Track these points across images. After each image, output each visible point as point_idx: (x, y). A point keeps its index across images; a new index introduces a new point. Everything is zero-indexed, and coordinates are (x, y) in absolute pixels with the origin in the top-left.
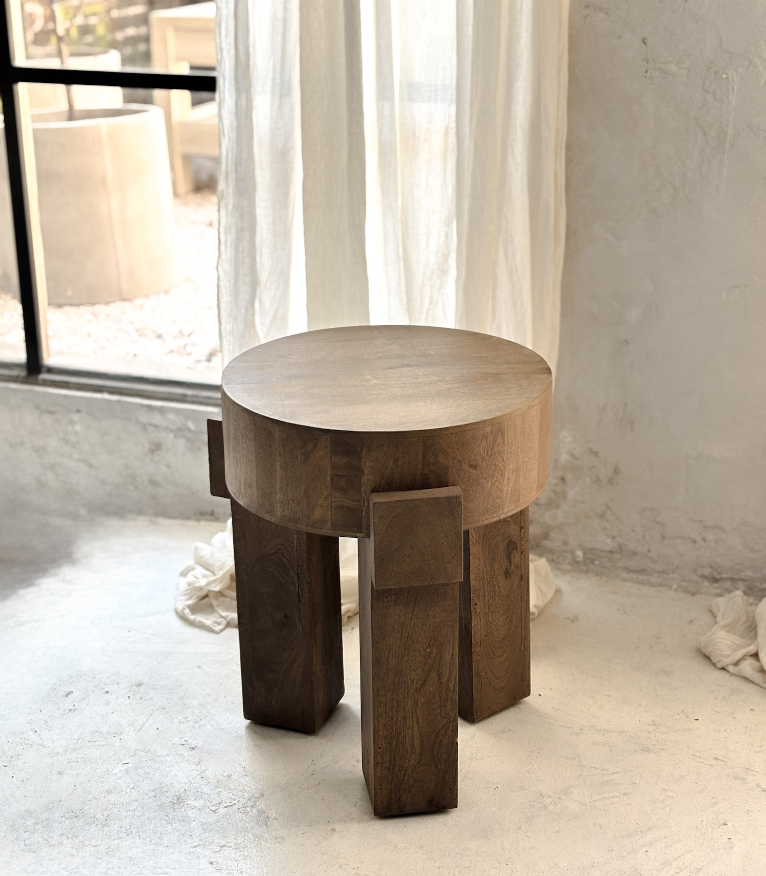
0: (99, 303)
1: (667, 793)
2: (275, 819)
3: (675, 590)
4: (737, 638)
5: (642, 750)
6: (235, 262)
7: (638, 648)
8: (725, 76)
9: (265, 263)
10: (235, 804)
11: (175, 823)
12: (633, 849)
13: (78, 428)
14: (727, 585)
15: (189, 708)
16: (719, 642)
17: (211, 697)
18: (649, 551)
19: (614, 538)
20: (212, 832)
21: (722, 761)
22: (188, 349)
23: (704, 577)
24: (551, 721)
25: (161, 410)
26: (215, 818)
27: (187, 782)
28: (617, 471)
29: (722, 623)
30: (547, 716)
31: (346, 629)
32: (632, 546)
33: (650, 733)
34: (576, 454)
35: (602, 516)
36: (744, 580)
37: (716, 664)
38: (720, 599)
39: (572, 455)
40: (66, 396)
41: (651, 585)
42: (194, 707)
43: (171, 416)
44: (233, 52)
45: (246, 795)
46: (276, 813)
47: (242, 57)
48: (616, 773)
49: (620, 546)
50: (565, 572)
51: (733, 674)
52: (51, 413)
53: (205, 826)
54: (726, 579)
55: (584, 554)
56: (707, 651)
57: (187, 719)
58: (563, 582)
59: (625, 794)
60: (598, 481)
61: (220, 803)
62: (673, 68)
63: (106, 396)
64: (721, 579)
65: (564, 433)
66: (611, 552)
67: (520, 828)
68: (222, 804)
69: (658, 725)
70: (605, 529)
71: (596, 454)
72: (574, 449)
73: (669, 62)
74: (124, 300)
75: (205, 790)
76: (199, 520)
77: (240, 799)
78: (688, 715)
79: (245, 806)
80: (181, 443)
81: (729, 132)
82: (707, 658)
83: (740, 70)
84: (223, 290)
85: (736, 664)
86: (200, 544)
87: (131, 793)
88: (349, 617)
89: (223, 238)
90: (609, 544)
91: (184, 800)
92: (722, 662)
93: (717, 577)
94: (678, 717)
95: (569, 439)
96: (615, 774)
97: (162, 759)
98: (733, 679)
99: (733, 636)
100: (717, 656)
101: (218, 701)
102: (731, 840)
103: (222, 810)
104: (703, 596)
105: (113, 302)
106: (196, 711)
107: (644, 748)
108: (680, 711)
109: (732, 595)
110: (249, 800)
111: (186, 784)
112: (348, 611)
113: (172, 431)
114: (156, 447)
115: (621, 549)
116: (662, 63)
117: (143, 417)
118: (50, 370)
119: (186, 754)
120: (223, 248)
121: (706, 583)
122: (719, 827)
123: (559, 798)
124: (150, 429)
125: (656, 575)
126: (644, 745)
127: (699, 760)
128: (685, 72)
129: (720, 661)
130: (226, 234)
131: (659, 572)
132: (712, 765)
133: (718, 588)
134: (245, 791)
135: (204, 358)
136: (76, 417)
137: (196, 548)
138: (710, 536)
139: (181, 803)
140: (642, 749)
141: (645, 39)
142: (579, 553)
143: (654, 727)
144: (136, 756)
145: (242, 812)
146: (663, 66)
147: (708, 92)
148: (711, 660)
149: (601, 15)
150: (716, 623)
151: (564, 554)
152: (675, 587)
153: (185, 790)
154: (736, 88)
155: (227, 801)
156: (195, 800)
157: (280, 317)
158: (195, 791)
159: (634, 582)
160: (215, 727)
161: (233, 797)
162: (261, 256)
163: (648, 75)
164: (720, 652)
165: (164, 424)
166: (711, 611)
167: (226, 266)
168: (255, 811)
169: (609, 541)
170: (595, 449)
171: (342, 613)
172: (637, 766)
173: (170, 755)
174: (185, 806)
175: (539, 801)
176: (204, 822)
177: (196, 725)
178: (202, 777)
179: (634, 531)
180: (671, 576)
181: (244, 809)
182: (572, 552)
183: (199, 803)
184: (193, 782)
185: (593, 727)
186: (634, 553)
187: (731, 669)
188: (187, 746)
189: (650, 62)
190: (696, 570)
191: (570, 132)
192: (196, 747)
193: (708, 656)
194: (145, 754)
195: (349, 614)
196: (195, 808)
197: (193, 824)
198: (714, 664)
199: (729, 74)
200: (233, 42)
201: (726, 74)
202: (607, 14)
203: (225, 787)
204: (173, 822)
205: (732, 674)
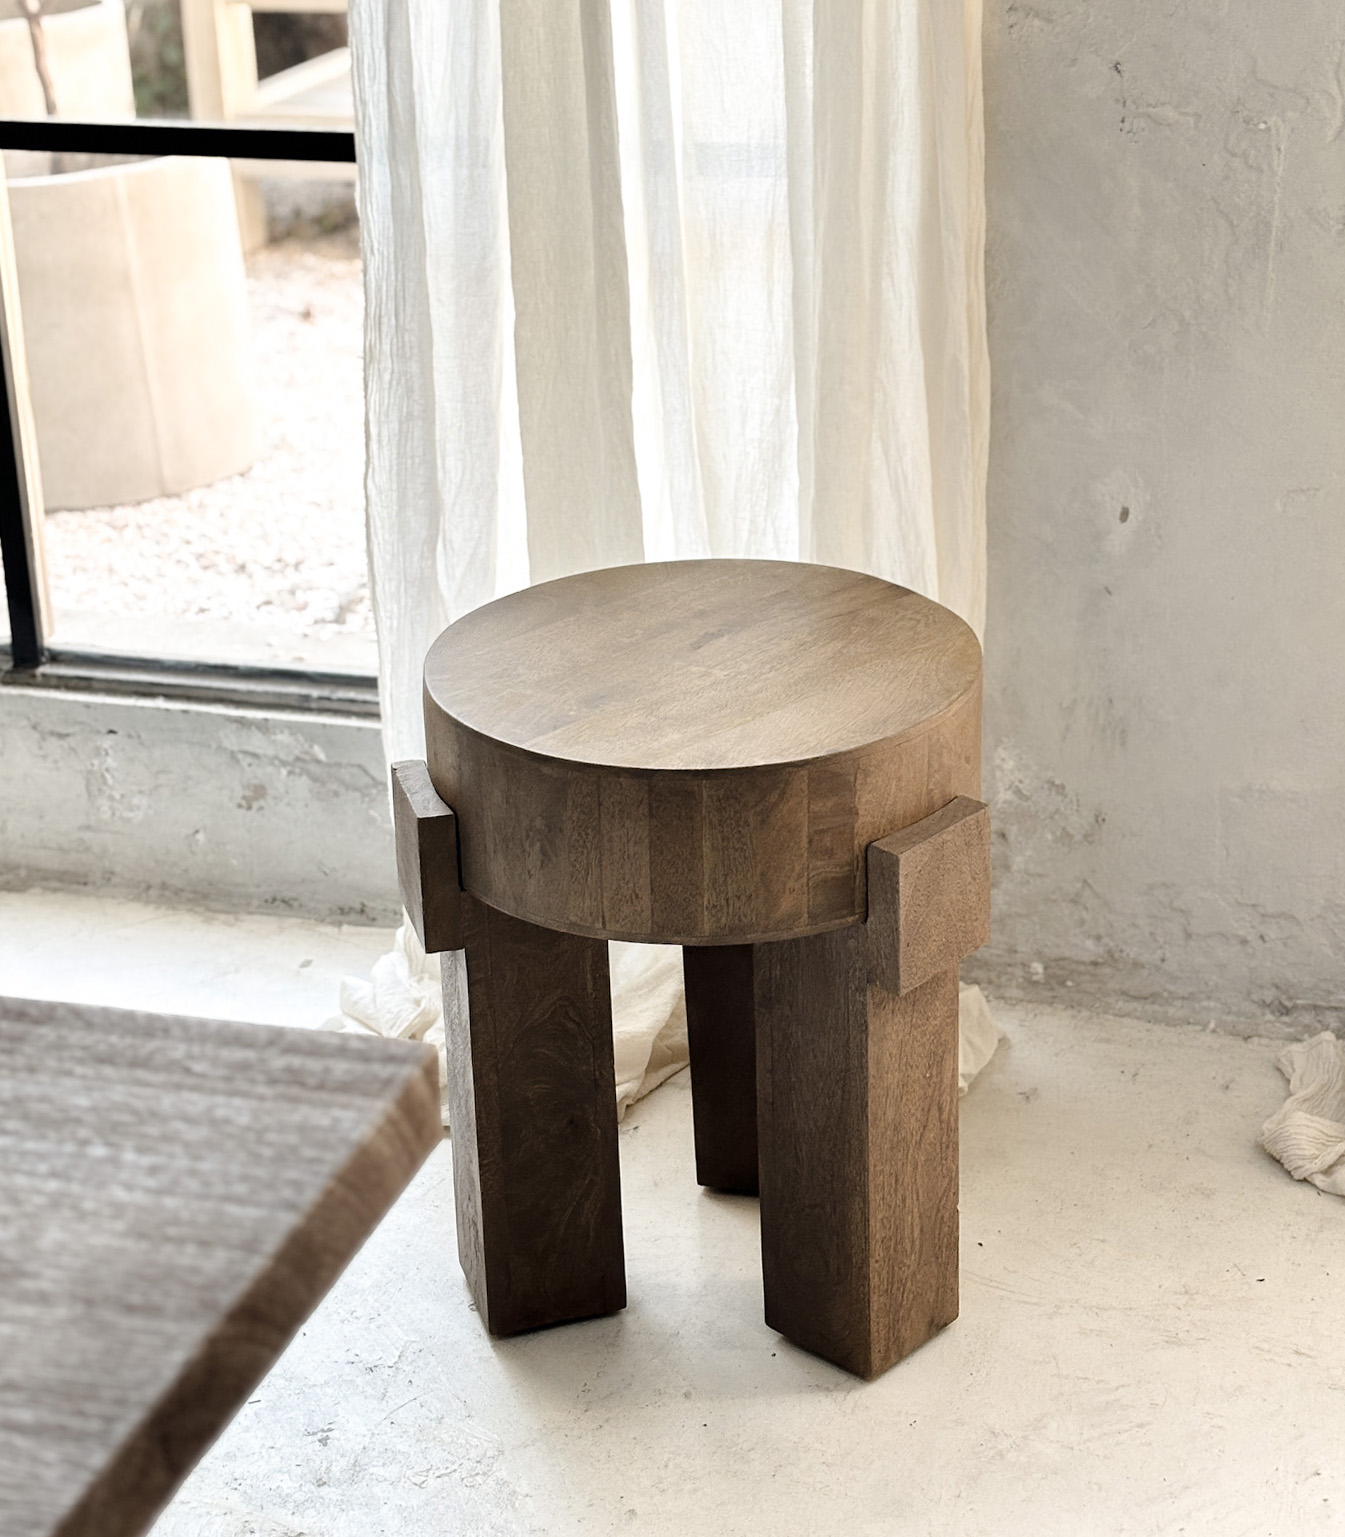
0: (122, 504)
1: (1215, 1420)
2: (527, 1495)
3: (1214, 1031)
4: (1328, 1123)
5: (1167, 1342)
6: (398, 474)
7: (1150, 1146)
8: (1262, 126)
9: (451, 470)
10: (455, 1471)
11: (353, 1510)
12: (1158, 1526)
13: (110, 762)
14: (1307, 1018)
15: (357, 1293)
16: (1296, 1134)
17: (394, 1270)
18: (1163, 960)
19: (1098, 938)
20: (419, 1524)
21: (1308, 1356)
22: (301, 597)
23: (1264, 1004)
24: (1003, 1293)
25: (264, 727)
26: (423, 1497)
27: (366, 1433)
28: (1099, 820)
29: (1301, 1094)
30: (995, 1284)
31: (624, 1130)
32: (1132, 952)
33: (1180, 1309)
34: (1025, 789)
35: (1075, 901)
36: (1336, 1009)
37: (1292, 1173)
38: (1295, 1047)
39: (1018, 792)
40: (87, 706)
41: (1170, 1022)
42: (364, 1291)
43: (283, 737)
44: (384, 106)
45: (473, 1454)
46: (529, 1484)
47: (402, 116)
48: (1122, 1386)
49: (1110, 953)
50: (1012, 1003)
51: (1323, 1191)
52: (61, 736)
53: (405, 1514)
54: (1304, 1007)
55: (1045, 968)
56: (1275, 1150)
57: (355, 1314)
58: (1008, 1023)
59: (1141, 1426)
60: (1067, 835)
61: (428, 1470)
62: (1170, 113)
63: (160, 703)
64: (1295, 1007)
65: (1001, 752)
66: (1095, 964)
67: (959, 1496)
68: (431, 1472)
69: (1193, 1294)
70: (1082, 922)
71: (1061, 789)
72: (1021, 782)
73: (1163, 104)
74: (167, 495)
75: (399, 1447)
76: (339, 924)
77: (462, 1461)
78: (1245, 1273)
79: (473, 1473)
80: (302, 783)
81: (1275, 223)
82: (1276, 1161)
83: (1289, 114)
84: (376, 522)
85: (1328, 1171)
86: (351, 980)
87: (270, 1456)
88: (628, 1106)
89: (374, 431)
90: (1091, 949)
91: (365, 1467)
92: (1303, 1170)
93: (1289, 1004)
94: (1228, 1275)
95: (1010, 764)
96: (1121, 1389)
97: (318, 1390)
98: (1323, 1199)
99: (1322, 1120)
100: (1292, 1158)
101: (407, 1277)
102: (1328, 1503)
103: (432, 1483)
104: (1264, 1041)
105: (148, 500)
106: (369, 1298)
107: (1170, 1337)
108: (1232, 1265)
109: (1315, 1039)
110: (478, 1462)
111: (364, 1436)
112: (626, 1097)
113: (284, 764)
114: (256, 794)
115: (1112, 958)
116: (1149, 105)
117: (231, 740)
118: (56, 658)
119: (359, 1381)
120: (374, 446)
121: (1269, 1017)
122: (1307, 1478)
123: (1025, 1438)
124: (245, 761)
125: (1178, 1003)
126: (1169, 1331)
127: (1268, 1357)
128: (1192, 120)
129: (1300, 1167)
130: (379, 424)
131: (1183, 998)
132: (1289, 1365)
133: (1289, 1025)
134: (471, 1446)
135: (330, 616)
136: (107, 742)
137: (344, 987)
138: (1272, 933)
139: (359, 1472)
140: (1166, 1339)
141: (1119, 64)
142: (1038, 967)
143: (1187, 1297)
144: (272, 1387)
145: (468, 1485)
146: (1151, 110)
147: (1234, 155)
148: (1282, 1164)
149: (1037, 23)
150: (1290, 1095)
151: (1010, 969)
152: (1212, 1025)
153: (364, 1448)
154: (1282, 148)
155: (439, 1465)
156: (384, 1465)
157: (482, 564)
158: (382, 1449)
159: (1138, 1018)
160: (405, 1327)
161: (450, 1458)
162: (444, 459)
163: (1127, 126)
164: (1298, 1152)
165: (271, 752)
166: (1279, 1070)
167: (381, 478)
168: (491, 1482)
169: (1090, 944)
170: (1058, 782)
171: (618, 1100)
172: (1158, 1373)
173: (332, 1383)
174: (367, 1477)
175: (989, 1445)
176: (404, 1505)
177: (372, 1326)
178: (392, 1423)
179: (1134, 925)
180: (1205, 1004)
181: (471, 1479)
182: (1025, 966)
183: (392, 1471)
184: (376, 1432)
185: (1077, 1301)
186: (1137, 965)
187: (1319, 1180)
188: (360, 1365)
189: (1128, 103)
190: (1249, 993)
191: (991, 227)
192: (376, 1366)
193: (1278, 1158)
194: (287, 1384)
195: (628, 1102)
196: (385, 1480)
197: (384, 1510)
198: (1289, 1173)
199: (1270, 123)
200: (384, 89)
201: (1265, 122)
202: (1049, 21)
203: (434, 1438)
204: (349, 1508)
205: (1320, 1191)
